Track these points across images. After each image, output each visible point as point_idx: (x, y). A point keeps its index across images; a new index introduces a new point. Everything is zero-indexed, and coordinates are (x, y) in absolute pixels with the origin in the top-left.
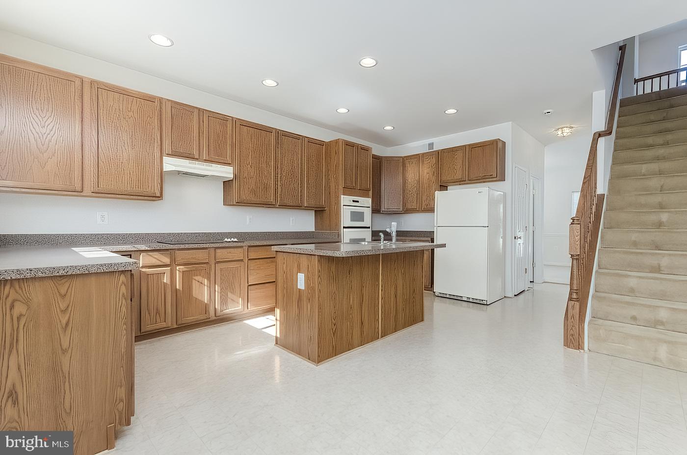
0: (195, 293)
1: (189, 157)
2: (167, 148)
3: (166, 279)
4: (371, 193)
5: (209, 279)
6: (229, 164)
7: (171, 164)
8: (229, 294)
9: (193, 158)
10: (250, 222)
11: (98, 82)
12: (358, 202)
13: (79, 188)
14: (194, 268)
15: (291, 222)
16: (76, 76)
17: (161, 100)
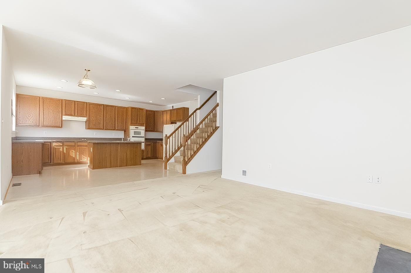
0: (71, 154)
1: (71, 115)
2: (64, 113)
3: (61, 150)
4: (145, 125)
5: (75, 150)
6: (85, 117)
7: (65, 118)
8: (82, 156)
9: (73, 116)
10: (96, 134)
11: (44, 97)
12: (138, 128)
13: (38, 125)
14: (70, 147)
15: (113, 135)
16: (38, 97)
17: (62, 100)
